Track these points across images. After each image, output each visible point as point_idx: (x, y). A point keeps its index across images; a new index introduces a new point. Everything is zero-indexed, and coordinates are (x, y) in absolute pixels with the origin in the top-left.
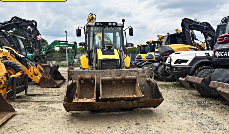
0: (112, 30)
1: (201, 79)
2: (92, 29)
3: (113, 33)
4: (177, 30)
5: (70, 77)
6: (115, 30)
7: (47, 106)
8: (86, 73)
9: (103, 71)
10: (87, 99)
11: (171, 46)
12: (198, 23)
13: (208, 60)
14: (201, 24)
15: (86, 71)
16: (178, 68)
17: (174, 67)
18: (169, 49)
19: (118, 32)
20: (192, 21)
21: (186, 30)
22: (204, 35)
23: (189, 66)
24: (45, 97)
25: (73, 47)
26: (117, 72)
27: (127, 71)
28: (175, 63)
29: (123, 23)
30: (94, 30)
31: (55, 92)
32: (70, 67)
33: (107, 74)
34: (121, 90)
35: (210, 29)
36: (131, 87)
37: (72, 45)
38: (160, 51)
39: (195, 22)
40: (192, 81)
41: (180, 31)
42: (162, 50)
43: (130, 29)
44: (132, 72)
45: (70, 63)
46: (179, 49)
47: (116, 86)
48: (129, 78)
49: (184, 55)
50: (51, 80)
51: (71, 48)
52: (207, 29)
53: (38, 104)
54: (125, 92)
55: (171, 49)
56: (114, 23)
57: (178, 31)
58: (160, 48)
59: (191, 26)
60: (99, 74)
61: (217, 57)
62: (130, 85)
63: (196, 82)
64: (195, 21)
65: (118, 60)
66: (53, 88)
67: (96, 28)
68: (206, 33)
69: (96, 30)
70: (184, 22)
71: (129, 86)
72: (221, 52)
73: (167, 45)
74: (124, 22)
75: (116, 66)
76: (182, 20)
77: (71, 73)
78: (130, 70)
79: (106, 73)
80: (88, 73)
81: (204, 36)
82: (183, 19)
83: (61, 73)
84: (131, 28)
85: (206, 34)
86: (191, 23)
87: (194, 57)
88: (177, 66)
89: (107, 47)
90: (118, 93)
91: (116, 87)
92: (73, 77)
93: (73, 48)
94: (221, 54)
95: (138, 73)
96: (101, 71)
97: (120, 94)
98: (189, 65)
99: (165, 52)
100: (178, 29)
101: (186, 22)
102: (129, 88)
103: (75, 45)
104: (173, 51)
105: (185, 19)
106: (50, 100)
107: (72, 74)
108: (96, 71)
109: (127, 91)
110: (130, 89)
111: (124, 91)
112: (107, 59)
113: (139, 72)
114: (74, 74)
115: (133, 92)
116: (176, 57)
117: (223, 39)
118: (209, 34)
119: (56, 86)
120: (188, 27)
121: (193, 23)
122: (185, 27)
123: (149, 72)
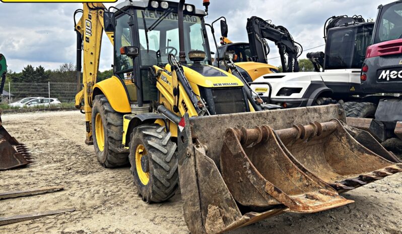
0: (185, 21)
2: (142, 17)
5: (193, 137)
6: (190, 22)
8: (226, 120)
9: (261, 115)
12: (273, 26)
13: (327, 88)
14: (277, 28)
15: (227, 117)
20: (265, 22)
21: (256, 37)
22: (278, 47)
23: (304, 100)
26: (286, 114)
27: (303, 111)
28: (278, 94)
30: (146, 17)
34: (299, 157)
35: (288, 39)
36: (316, 149)
39: (269, 24)
41: (227, 39)
44: (309, 114)
46: (256, 70)
48: (326, 126)
49: (292, 80)
52: (285, 38)
55: (243, 71)
56: (190, 7)
57: (225, 40)
59: (263, 32)
60: (252, 121)
61: (388, 79)
64: (269, 22)
65: (243, 88)
66: (12, 169)
67: (150, 15)
68: (282, 44)
69: (149, 18)
70: (253, 24)
71: (313, 147)
72: (398, 71)
75: (242, 101)
76: (248, 19)
78: (307, 108)
79: (266, 119)
81: (278, 49)
82: (250, 18)
85: (282, 46)
86: (263, 27)
87: (309, 83)
88: (285, 100)
89: (191, 59)
92: (197, 134)
94: (397, 74)
95: (320, 114)
96: (257, 114)
98: (304, 96)
101: (256, 24)
102: (313, 150)
103: (1, 62)
104: (245, 74)
105: (254, 18)
107: (196, 127)
108: (246, 115)
109: (310, 157)
110: (315, 151)
111: (305, 160)
112: (222, 86)
113: (322, 112)
115: (320, 158)
116: (278, 83)
117: (398, 49)
118: (286, 46)
119: (20, 164)
120: (259, 33)
121: (266, 26)
122: (255, 31)
123: (336, 112)
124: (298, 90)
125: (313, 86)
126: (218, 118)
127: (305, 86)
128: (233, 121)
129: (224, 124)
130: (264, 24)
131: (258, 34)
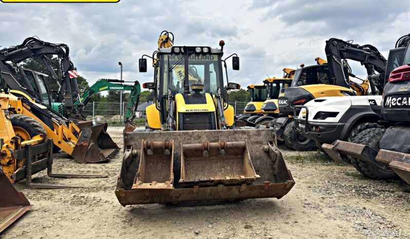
0: (203, 60)
1: (362, 147)
2: (167, 60)
3: (203, 66)
4: (318, 59)
5: (128, 144)
6: (207, 60)
7: (86, 195)
8: (157, 136)
9: (187, 133)
10: (158, 182)
11: (308, 88)
12: (355, 46)
13: (374, 113)
14: (361, 48)
15: (156, 134)
16: (320, 127)
17: (313, 126)
18: (304, 93)
19: (212, 64)
20: (345, 43)
21: (334, 59)
22: (366, 67)
23: (340, 124)
24: (82, 180)
25: (132, 90)
26: (211, 134)
27: (229, 132)
28: (315, 118)
29: (222, 48)
30: (170, 60)
31: (101, 170)
32: (129, 126)
33: (193, 139)
34: (218, 167)
35: (377, 58)
36: (235, 162)
37: (132, 86)
38: (288, 97)
39: (349, 44)
40: (345, 150)
41: (322, 60)
42: (292, 94)
43: (233, 57)
44: (237, 135)
45: (128, 118)
46: (322, 93)
47: (209, 160)
48: (232, 145)
49: (330, 104)
50: (93, 149)
51: (130, 92)
52: (371, 58)
53: (71, 191)
54: (226, 170)
55: (308, 94)
56: (206, 49)
57: (319, 61)
58: (289, 92)
59: (343, 53)
60: (179, 137)
61: (390, 106)
62: (234, 157)
63: (352, 151)
64: (350, 42)
65: (212, 114)
66: (97, 163)
67: (174, 58)
68: (370, 64)
69: (173, 60)
70: (331, 46)
71: (232, 160)
72: (397, 98)
73: (301, 85)
74: (224, 46)
75: (209, 123)
76: (327, 42)
77: (129, 137)
78: (234, 131)
79: (191, 136)
80: (159, 137)
81: (366, 70)
82: (328, 40)
83: (111, 137)
84: (235, 56)
85: (370, 66)
86: (343, 48)
87: (348, 107)
88: (319, 124)
89: (193, 90)
90: (213, 172)
91: (209, 162)
92: (132, 143)
93: (134, 92)
94: (396, 102)
95: (249, 136)
96: (183, 133)
97: (216, 173)
98: (341, 121)
99: (296, 98)
100: (320, 57)
101: (334, 46)
102: (233, 162)
103: (137, 87)
104: (310, 96)
105: (332, 40)
106: (93, 185)
107: (131, 138)
108: (174, 133)
109: (229, 168)
110: (235, 164)
111: (223, 169)
112: (193, 111)
113: (251, 134)
114: (134, 138)
115: (239, 169)
116: (316, 107)
117: (399, 76)
118: (375, 66)
119: (102, 160)
120: (337, 54)
121: (346, 47)
122: (332, 53)
123: (268, 134)
124: (334, 114)
125: (352, 110)
126: (149, 133)
127: (342, 110)
128: (162, 136)
129: (154, 138)
130: (344, 45)
131: (336, 56)
